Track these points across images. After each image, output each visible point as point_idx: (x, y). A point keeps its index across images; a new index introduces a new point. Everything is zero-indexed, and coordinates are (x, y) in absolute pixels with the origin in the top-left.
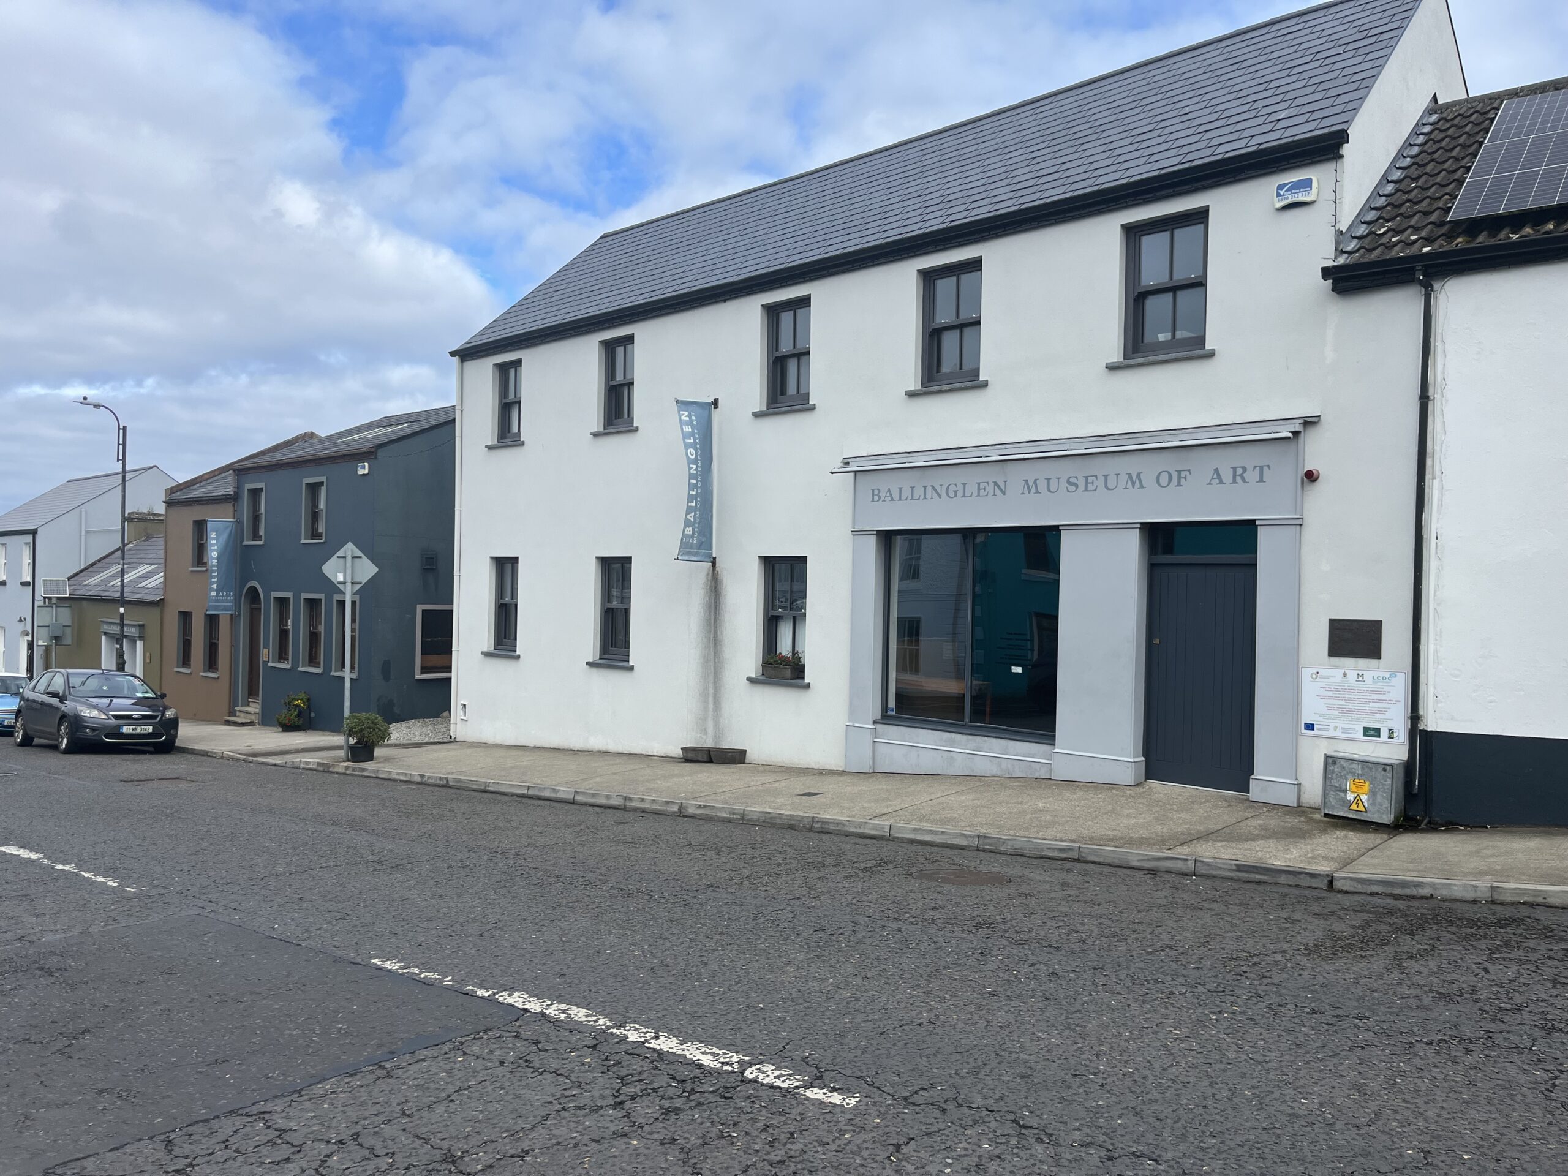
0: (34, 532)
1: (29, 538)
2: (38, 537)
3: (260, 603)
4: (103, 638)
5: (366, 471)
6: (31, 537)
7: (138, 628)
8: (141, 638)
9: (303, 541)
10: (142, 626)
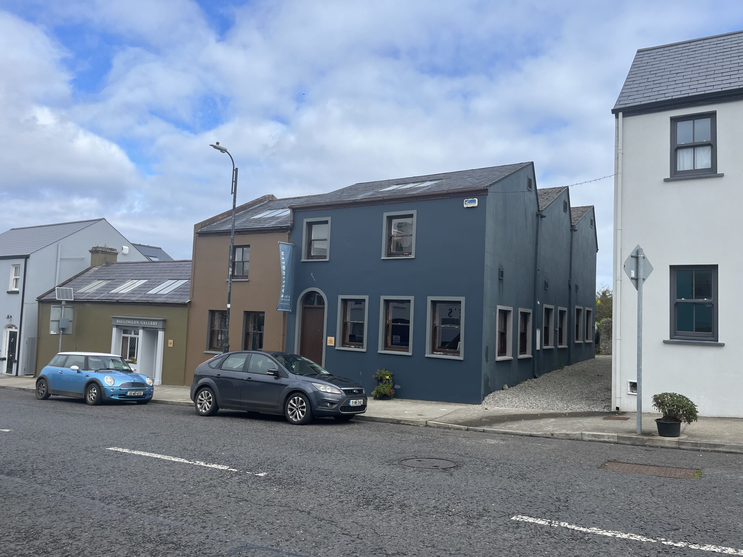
0: (27, 257)
1: (22, 262)
2: (28, 260)
3: (324, 304)
4: (114, 330)
5: (476, 204)
6: (24, 260)
7: (162, 322)
8: (163, 329)
9: (382, 258)
10: (164, 321)
